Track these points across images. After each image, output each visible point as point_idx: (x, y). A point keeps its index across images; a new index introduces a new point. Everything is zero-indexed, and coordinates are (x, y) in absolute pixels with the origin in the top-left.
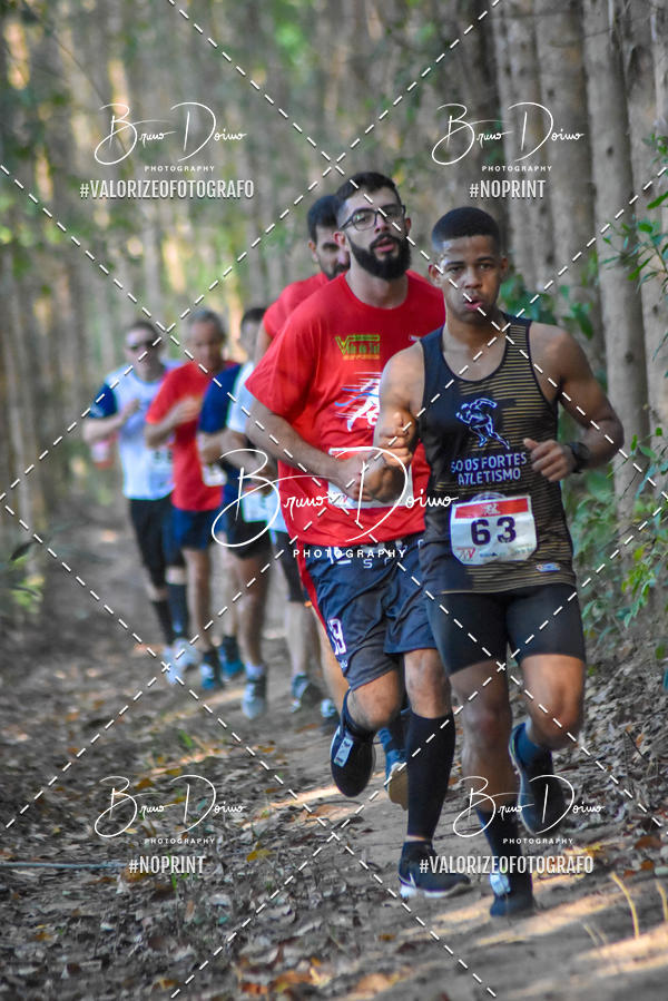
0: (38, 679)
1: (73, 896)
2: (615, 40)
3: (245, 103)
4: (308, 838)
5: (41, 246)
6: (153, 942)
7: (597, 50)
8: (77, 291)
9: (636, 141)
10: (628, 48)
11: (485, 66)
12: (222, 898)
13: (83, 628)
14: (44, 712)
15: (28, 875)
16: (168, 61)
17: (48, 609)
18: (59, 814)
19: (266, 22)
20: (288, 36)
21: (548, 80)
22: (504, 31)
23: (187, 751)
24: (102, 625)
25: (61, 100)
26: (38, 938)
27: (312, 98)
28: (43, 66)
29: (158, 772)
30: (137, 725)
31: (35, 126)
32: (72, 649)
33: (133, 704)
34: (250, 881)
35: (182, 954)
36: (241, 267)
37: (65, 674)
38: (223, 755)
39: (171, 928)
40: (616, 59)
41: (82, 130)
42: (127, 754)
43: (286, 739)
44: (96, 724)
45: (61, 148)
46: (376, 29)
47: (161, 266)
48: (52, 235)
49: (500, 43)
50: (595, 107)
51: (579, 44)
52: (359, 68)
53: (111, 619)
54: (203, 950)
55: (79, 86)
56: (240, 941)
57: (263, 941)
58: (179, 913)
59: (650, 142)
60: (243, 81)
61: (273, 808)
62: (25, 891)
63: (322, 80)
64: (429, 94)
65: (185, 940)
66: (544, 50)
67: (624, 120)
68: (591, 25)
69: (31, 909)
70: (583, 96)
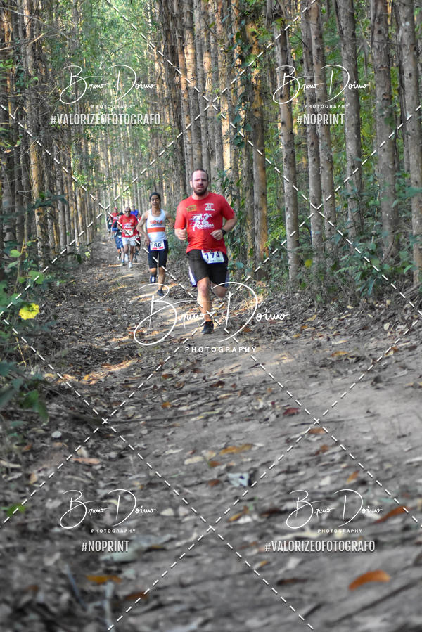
0: (89, 271)
1: (96, 313)
2: (208, 149)
3: (134, 159)
4: (142, 304)
5: (93, 186)
6: (112, 323)
7: (204, 151)
8: (99, 194)
9: (212, 169)
10: (210, 151)
11: (182, 153)
12: (125, 315)
13: (98, 261)
14: (91, 277)
15: (87, 309)
16: (119, 151)
17: (92, 257)
18: (94, 297)
19: (139, 144)
20: (143, 146)
21: (194, 157)
22: (186, 146)
23: (119, 286)
24: (102, 261)
25: (98, 157)
26: (90, 321)
27: (147, 158)
28: (95, 150)
29: (113, 290)
30: (109, 280)
31: (93, 162)
32: (96, 265)
33: (108, 277)
34: (131, 312)
35: (117, 326)
36: (132, 191)
37: (95, 270)
38: (126, 287)
39: (115, 320)
40: (208, 153)
41: (102, 164)
42: (107, 286)
43: (139, 284)
44: (101, 280)
45: (98, 166)
46: (160, 145)
47: (116, 191)
48: (95, 184)
49: (185, 149)
50: (203, 162)
51: (201, 150)
52: (157, 153)
53: (104, 260)
54: (121, 324)
55: (101, 155)
56: (129, 323)
57: (134, 324)
58: (117, 317)
59: (215, 169)
60: (134, 155)
61: (136, 298)
62: (87, 312)
63: (149, 155)
64: (171, 158)
65: (118, 323)
66: (194, 150)
67: (209, 164)
68: (203, 146)
69: (88, 316)
70: (202, 161)
